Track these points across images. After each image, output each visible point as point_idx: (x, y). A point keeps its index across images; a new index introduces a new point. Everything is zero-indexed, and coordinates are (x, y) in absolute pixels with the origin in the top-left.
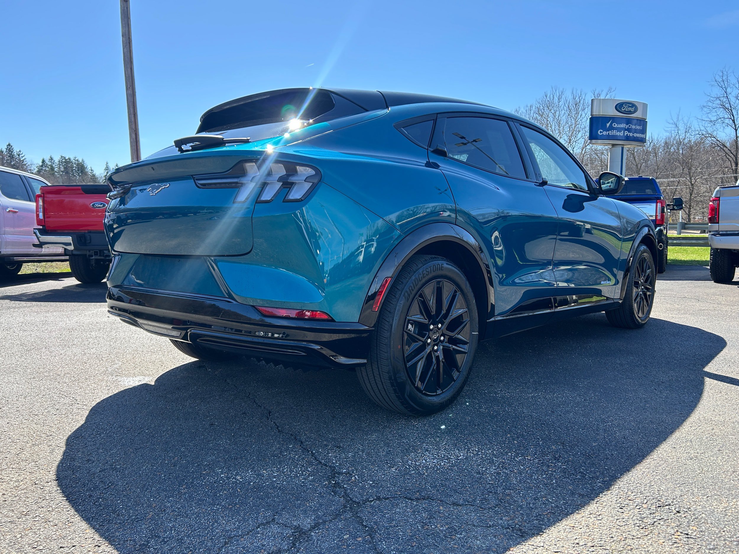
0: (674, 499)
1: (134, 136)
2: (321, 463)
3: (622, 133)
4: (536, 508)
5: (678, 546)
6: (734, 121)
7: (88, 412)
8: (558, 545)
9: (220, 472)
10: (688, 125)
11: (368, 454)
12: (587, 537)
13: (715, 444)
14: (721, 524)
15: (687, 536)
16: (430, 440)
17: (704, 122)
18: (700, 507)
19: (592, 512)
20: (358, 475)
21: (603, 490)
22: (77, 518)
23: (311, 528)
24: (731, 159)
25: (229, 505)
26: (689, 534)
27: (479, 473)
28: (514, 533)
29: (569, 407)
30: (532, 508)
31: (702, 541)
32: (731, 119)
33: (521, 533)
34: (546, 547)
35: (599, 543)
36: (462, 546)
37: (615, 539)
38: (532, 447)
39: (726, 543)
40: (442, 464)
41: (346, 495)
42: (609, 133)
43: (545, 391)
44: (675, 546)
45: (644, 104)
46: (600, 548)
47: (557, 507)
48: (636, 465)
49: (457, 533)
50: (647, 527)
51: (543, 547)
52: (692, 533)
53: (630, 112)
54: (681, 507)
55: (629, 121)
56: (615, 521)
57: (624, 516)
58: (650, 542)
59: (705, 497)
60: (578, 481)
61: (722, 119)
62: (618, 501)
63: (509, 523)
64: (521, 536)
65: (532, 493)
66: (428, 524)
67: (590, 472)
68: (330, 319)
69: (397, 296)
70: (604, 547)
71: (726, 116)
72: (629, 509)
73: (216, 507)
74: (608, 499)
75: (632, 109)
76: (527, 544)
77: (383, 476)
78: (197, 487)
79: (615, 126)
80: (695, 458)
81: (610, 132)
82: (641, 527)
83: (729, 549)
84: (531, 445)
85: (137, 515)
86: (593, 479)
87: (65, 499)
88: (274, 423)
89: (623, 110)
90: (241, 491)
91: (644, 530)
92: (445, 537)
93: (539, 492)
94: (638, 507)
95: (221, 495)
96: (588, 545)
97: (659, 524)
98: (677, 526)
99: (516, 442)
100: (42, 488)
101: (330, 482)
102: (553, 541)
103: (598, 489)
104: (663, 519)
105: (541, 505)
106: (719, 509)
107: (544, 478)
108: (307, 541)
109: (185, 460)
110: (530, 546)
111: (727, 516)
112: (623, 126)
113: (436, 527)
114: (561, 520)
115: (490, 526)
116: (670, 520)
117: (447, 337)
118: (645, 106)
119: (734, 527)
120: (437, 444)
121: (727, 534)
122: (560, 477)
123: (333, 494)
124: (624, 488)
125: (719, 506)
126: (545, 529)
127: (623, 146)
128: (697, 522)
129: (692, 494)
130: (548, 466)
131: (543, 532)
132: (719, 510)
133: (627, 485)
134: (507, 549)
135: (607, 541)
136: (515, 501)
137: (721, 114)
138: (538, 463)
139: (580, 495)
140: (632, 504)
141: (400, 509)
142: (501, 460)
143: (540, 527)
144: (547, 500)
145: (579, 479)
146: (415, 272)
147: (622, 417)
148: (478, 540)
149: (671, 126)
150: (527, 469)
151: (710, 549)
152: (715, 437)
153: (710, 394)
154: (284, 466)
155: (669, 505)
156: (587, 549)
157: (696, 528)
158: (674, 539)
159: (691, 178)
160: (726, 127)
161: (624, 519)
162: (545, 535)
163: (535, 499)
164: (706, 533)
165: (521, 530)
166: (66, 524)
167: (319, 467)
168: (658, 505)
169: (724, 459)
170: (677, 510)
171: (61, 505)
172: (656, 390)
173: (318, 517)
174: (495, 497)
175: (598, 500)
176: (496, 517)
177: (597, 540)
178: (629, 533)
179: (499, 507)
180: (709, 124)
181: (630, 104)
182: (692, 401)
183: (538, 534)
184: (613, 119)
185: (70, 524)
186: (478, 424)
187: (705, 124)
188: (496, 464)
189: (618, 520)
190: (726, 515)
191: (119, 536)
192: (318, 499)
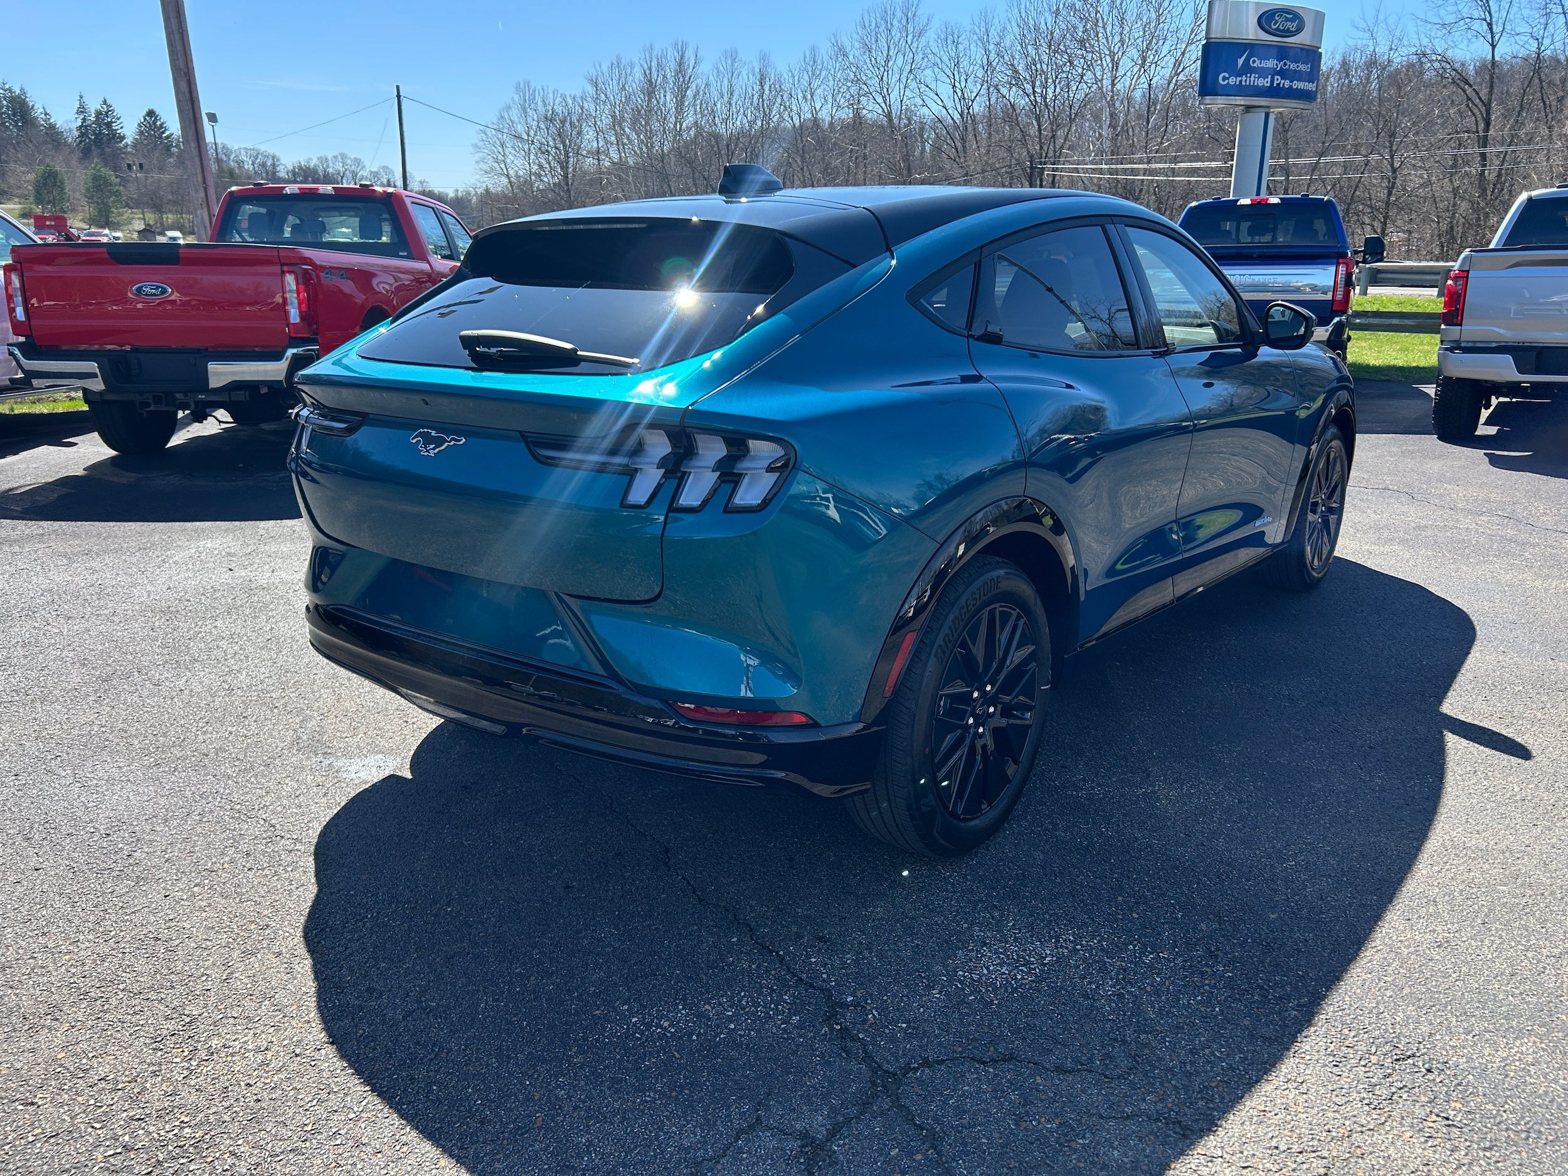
0: (1420, 1043)
1: (184, 85)
2: (801, 979)
3: (1269, 79)
4: (1198, 1073)
5: (1435, 1143)
6: (1490, 25)
7: (311, 859)
8: (1246, 1153)
9: (627, 1010)
10: (1397, 33)
11: (881, 956)
12: (1289, 1134)
13: (1476, 907)
14: (1499, 1096)
15: (1447, 1122)
16: (983, 917)
17: (1429, 26)
18: (1464, 1060)
19: (1289, 1076)
20: (877, 1009)
21: (1302, 1025)
22: (411, 1136)
23: (828, 1135)
24: (1476, 111)
25: (671, 1090)
26: (1451, 1117)
27: (1086, 996)
28: (1169, 1130)
29: (1215, 822)
30: (1191, 1074)
31: (1472, 1133)
32: (1485, 20)
33: (1181, 1128)
34: (1228, 1157)
35: (1310, 1144)
36: (1091, 1163)
37: (1334, 1134)
38: (1166, 926)
39: (1509, 1136)
40: (1019, 977)
41: (868, 1057)
42: (1241, 81)
43: (1165, 779)
44: (1430, 1144)
45: (1317, 12)
46: (1314, 1155)
47: (1231, 1068)
48: (1348, 965)
49: (1077, 1135)
50: (1381, 1106)
51: (1221, 1157)
52: (1455, 1115)
53: (1288, 33)
54: (1433, 1059)
55: (1282, 53)
56: (1329, 1095)
57: (1342, 1082)
58: (1390, 1137)
59: (1469, 1037)
60: (1257, 1008)
61: (1468, 20)
62: (1329, 1050)
63: (1158, 1108)
64: (1183, 1135)
65: (1184, 1039)
66: (1025, 1118)
67: (1275, 984)
68: (811, 722)
69: (923, 658)
70: (1319, 1153)
71: (1476, 15)
72: (1348, 1067)
73: (649, 1096)
74: (1311, 1046)
75: (1292, 26)
76: (1195, 1153)
77: (922, 1010)
78: (599, 1049)
79: (1255, 65)
80: (1446, 945)
81: (1244, 78)
82: (1373, 1106)
83: (1515, 1148)
84: (1163, 923)
85: (515, 1120)
86: (1281, 1000)
87: (368, 1088)
88: (683, 878)
89: (1274, 27)
90: (682, 1057)
91: (1378, 1111)
92: (1060, 1145)
93: (1197, 1035)
94: (1363, 1063)
95: (649, 1068)
96: (1293, 1150)
97: (1401, 1097)
98: (1430, 1102)
99: (1135, 915)
100: (313, 1063)
101: (832, 1029)
102: (1236, 1144)
103: (1293, 1024)
104: (1405, 1086)
105: (1204, 1066)
106: (1494, 1062)
107: (1199, 1003)
108: (830, 1165)
109: (552, 984)
110: (1202, 1157)
111: (1508, 1079)
112: (1271, 63)
113: (1039, 1123)
114: (1243, 1097)
115: (1128, 1116)
116: (1417, 1090)
117: (999, 707)
118: (1320, 17)
119: (1521, 1103)
120: (999, 926)
121: (1511, 1116)
122: (1226, 1000)
123: (844, 1055)
124: (1336, 1020)
125: (1494, 1056)
126: (1219, 1119)
127: (1267, 110)
128: (1461, 1092)
129: (1448, 1028)
130: (1202, 974)
131: (1216, 1125)
132: (1494, 1065)
133: (1340, 1013)
134: (1166, 1166)
135: (1322, 1139)
136: (1160, 1059)
137: (1466, 10)
138: (1183, 967)
139: (1265, 1039)
140: (1352, 1056)
141: (969, 1085)
142: (1118, 963)
143: (1211, 1114)
144: (1212, 1053)
145: (1259, 1002)
146: (953, 605)
147: (1310, 843)
148: (1114, 1149)
149: (1360, 34)
150: (1167, 983)
151: (1485, 1149)
152: (1475, 890)
153: (1458, 778)
154: (739, 993)
155: (1414, 1055)
156: (1293, 1159)
157: (1461, 1106)
158: (1426, 1129)
159: (1392, 156)
160: (1474, 40)
161: (1344, 1090)
162: (1221, 1132)
163: (1193, 1054)
164: (1477, 1116)
165: (1179, 1122)
166: (398, 1148)
167: (802, 989)
168: (1395, 1057)
169: (1495, 946)
170: (1427, 1066)
171: (368, 1103)
172: (1361, 769)
173: (833, 1110)
174: (1124, 1052)
175: (1297, 1048)
176: (1134, 1094)
177: (1306, 1139)
178: (1355, 1119)
179: (1135, 1074)
180: (1439, 33)
181: (1289, 14)
182: (1428, 799)
183: (1210, 1130)
184: (1251, 48)
185: (405, 1149)
186: (1060, 873)
187: (1430, 30)
188: (1113, 973)
189: (1335, 1093)
190: (1507, 1076)
191: (504, 1171)
192: (822, 1070)
